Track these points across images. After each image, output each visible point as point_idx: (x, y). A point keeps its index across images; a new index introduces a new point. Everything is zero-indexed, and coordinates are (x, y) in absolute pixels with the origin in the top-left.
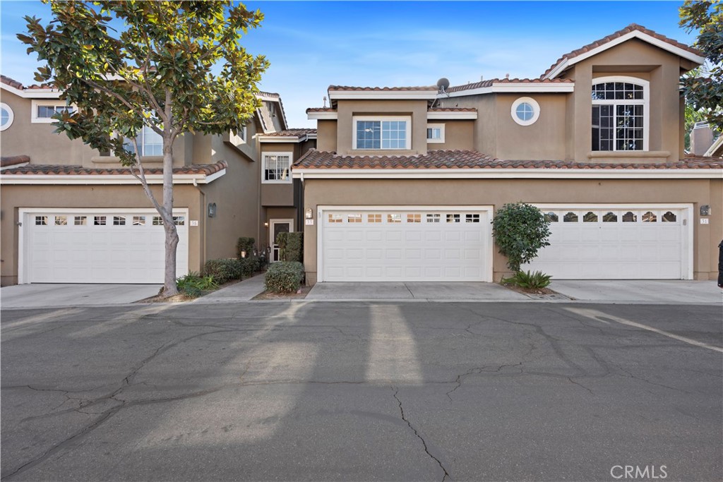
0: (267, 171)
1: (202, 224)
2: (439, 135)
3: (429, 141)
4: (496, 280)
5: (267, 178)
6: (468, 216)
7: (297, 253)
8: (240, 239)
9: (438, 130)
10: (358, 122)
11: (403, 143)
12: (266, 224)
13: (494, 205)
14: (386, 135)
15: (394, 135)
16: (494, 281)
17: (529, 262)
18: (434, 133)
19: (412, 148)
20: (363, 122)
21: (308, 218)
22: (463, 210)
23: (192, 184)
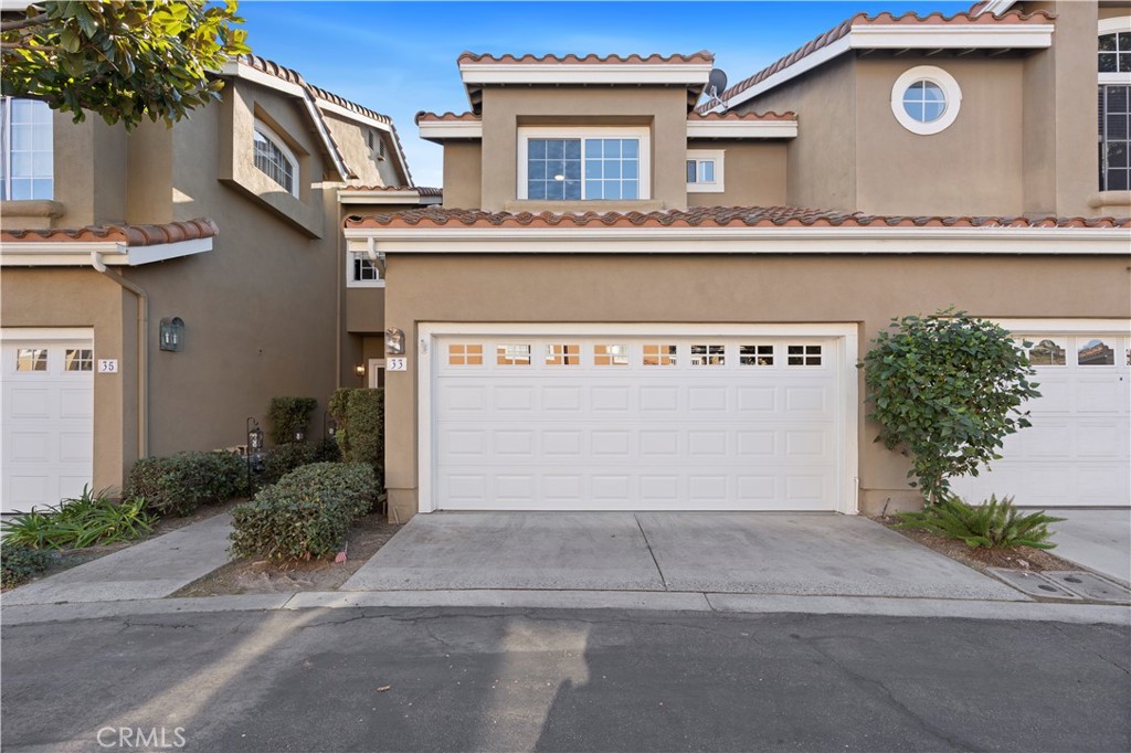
0: (357, 262)
1: (129, 367)
2: (713, 176)
3: (692, 188)
4: (869, 509)
5: (357, 277)
6: (792, 350)
7: (373, 438)
8: (275, 401)
9: (710, 165)
10: (530, 140)
11: (632, 187)
12: (360, 369)
13: (859, 323)
14: (594, 169)
15: (612, 169)
16: (862, 512)
17: (975, 473)
18: (701, 170)
19: (652, 197)
20: (542, 141)
21: (392, 354)
22: (780, 336)
23: (90, 268)
